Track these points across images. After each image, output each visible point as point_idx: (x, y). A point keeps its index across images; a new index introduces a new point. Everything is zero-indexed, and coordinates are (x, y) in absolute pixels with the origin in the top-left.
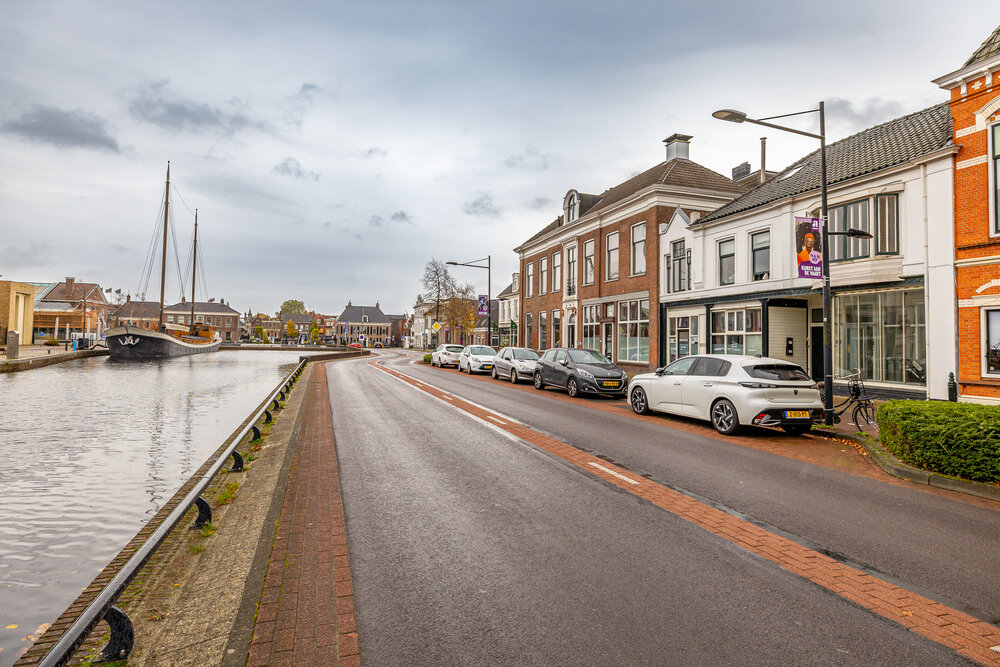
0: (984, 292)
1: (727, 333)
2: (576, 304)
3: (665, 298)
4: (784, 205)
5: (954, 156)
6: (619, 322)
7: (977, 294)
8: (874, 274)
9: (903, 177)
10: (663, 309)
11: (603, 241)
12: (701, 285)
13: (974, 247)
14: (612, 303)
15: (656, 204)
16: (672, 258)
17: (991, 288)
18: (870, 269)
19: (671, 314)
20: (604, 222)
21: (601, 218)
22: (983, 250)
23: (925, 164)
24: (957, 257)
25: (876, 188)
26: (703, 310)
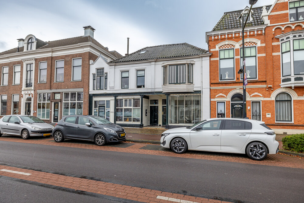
0: (218, 97)
1: (124, 107)
2: (33, 92)
3: (92, 92)
4: (152, 61)
5: (210, 56)
6: (63, 102)
7: (216, 97)
8: (187, 89)
9: (194, 60)
10: (91, 97)
11: (53, 63)
12: (113, 88)
13: (215, 84)
14: (59, 93)
15: (89, 51)
16: (96, 76)
17: (220, 96)
18: (186, 87)
19: (95, 99)
20: (54, 54)
21: (53, 52)
22: (217, 85)
23: (202, 57)
24: (210, 86)
25: (188, 61)
26: (113, 98)
